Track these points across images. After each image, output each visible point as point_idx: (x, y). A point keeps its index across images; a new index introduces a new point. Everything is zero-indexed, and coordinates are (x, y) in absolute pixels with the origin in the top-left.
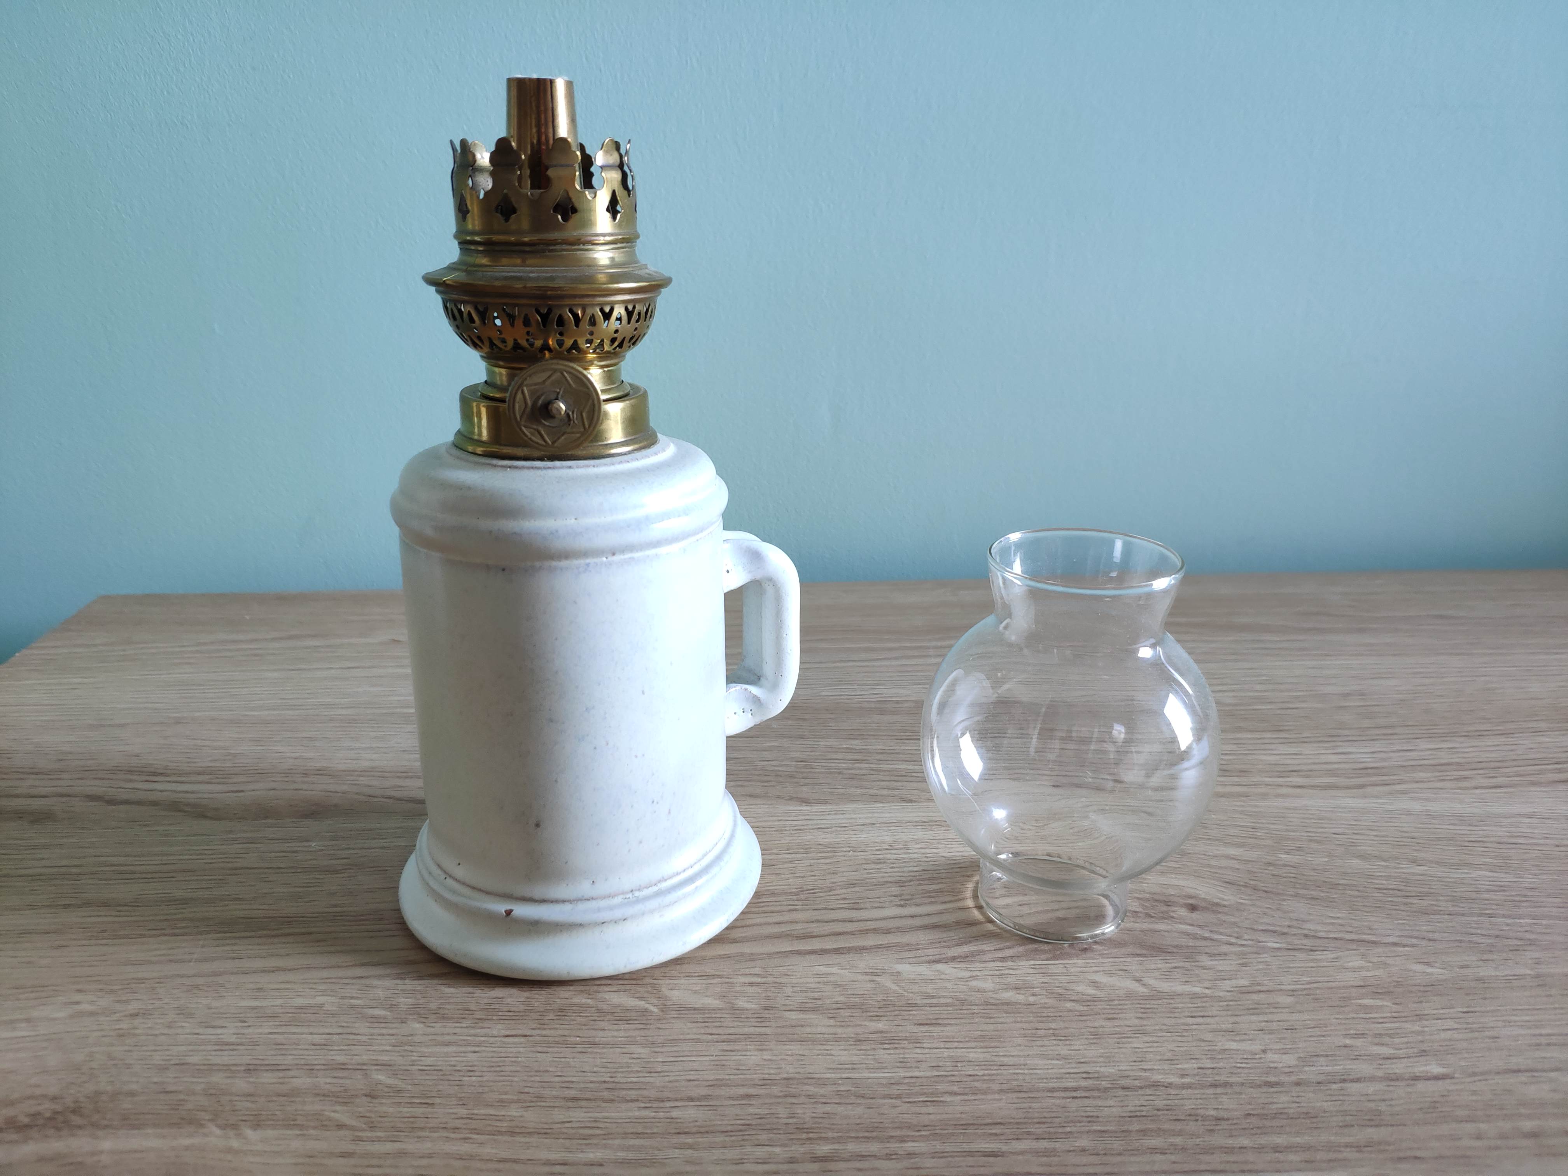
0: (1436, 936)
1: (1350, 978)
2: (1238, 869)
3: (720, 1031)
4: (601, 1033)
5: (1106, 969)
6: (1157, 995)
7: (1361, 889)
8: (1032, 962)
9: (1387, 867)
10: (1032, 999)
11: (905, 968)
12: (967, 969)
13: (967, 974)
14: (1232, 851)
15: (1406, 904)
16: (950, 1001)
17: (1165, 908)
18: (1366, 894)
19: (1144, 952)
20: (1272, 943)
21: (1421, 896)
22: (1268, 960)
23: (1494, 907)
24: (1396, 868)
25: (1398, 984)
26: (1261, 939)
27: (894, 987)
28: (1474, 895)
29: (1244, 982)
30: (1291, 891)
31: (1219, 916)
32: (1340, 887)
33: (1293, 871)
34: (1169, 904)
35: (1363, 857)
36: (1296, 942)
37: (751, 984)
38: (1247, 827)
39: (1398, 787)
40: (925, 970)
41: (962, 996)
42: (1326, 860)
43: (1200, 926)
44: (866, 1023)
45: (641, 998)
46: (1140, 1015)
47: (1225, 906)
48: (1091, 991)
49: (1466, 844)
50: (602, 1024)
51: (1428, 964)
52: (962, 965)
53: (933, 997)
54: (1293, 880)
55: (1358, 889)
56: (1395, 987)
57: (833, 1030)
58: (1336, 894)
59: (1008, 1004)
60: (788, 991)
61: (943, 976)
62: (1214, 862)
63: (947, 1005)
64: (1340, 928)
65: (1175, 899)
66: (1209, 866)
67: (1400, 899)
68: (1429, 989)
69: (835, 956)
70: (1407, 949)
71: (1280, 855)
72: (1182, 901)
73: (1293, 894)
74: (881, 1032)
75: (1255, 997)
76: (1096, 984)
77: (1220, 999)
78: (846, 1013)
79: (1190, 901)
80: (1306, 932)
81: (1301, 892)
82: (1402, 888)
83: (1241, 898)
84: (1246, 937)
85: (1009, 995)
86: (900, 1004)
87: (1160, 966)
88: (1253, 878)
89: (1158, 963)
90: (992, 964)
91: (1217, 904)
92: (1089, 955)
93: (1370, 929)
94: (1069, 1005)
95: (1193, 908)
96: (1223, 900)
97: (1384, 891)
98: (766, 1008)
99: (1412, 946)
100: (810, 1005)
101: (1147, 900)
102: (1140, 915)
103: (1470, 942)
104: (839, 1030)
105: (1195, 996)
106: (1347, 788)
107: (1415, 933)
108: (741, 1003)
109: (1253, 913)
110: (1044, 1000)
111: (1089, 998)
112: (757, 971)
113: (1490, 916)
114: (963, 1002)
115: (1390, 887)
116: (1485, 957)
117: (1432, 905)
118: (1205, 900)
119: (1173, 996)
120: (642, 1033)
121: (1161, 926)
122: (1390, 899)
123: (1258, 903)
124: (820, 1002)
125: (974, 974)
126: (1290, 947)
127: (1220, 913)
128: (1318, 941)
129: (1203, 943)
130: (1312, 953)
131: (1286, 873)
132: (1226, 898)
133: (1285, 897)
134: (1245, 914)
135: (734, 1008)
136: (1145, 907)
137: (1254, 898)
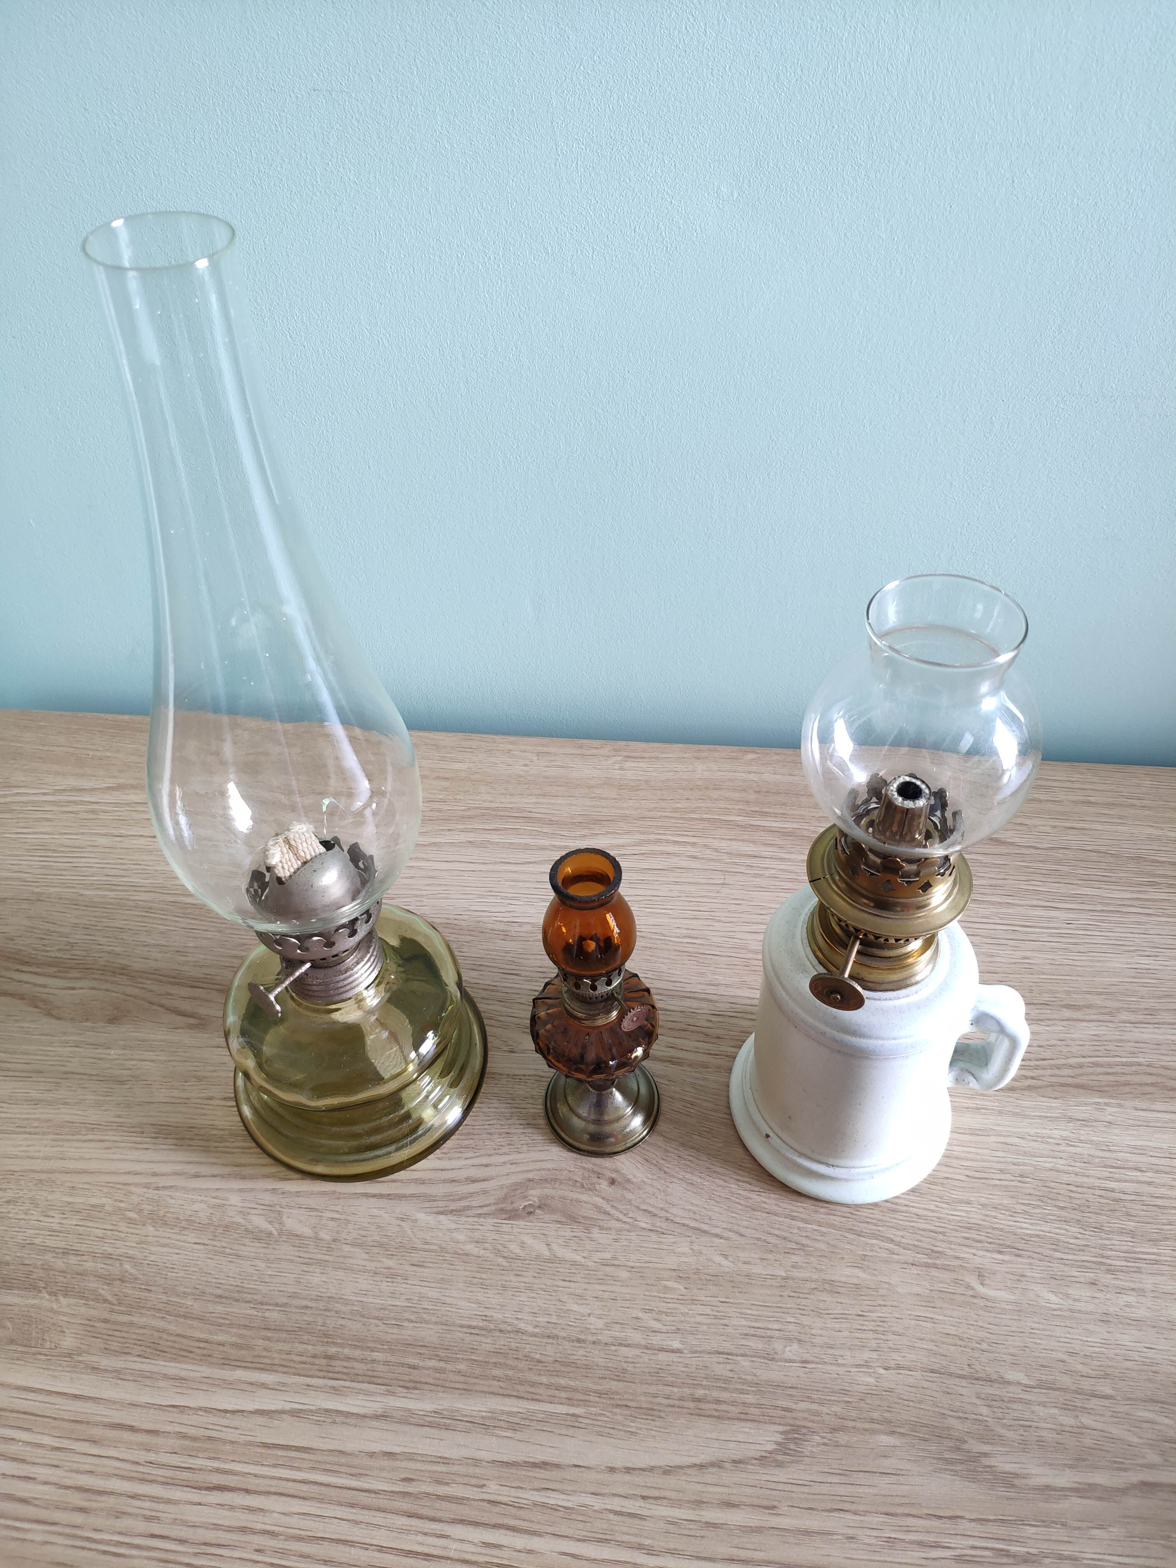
0: (747, 1232)
1: (672, 1262)
3: (306, 1255)
4: (243, 1248)
5: (535, 1232)
6: (554, 1260)
8: (495, 1221)
10: (482, 1252)
11: (421, 1216)
12: (455, 1222)
13: (453, 1226)
16: (436, 1247)
17: (595, 1180)
19: (564, 1220)
20: (644, 1222)
22: (632, 1238)
25: (697, 1272)
26: (639, 1218)
27: (409, 1232)
29: (608, 1256)
36: (658, 1224)
37: (332, 1219)
40: (431, 1220)
41: (444, 1245)
42: (721, 1145)
43: (608, 1201)
44: (385, 1260)
45: (270, 1222)
46: (536, 1275)
48: (518, 1251)
50: (246, 1241)
51: (726, 1256)
52: (455, 1218)
53: (427, 1243)
56: (695, 1274)
57: (364, 1263)
59: (467, 1255)
60: (351, 1226)
61: (440, 1227)
63: (432, 1251)
64: (692, 1215)
65: (605, 1173)
68: (713, 1278)
69: (386, 1201)
70: (722, 1241)
72: (609, 1175)
74: (390, 1268)
75: (607, 1269)
76: (522, 1245)
77: (586, 1268)
78: (376, 1250)
79: (614, 1176)
80: (669, 1215)
83: (647, 1177)
84: (630, 1215)
85: (471, 1248)
86: (408, 1246)
87: (567, 1234)
88: (665, 1157)
89: (567, 1232)
90: (471, 1220)
91: (629, 1181)
92: (531, 1218)
93: (710, 1219)
94: (500, 1260)
95: (612, 1182)
96: (635, 1177)
98: (334, 1240)
99: (726, 1239)
100: (359, 1241)
101: (588, 1171)
102: (578, 1184)
103: (765, 1241)
104: (368, 1264)
105: (574, 1263)
107: (736, 1228)
108: (323, 1235)
110: (487, 1254)
111: (513, 1256)
112: (339, 1208)
113: (793, 1218)
114: (442, 1249)
116: (765, 1256)
118: (623, 1175)
119: (562, 1261)
120: (264, 1250)
121: (584, 1197)
124: (365, 1239)
125: (459, 1226)
126: (653, 1228)
128: (672, 1225)
129: (601, 1216)
130: (662, 1236)
133: (674, 1180)
134: (641, 1192)
135: (317, 1238)
136: (584, 1178)
137: (655, 1178)
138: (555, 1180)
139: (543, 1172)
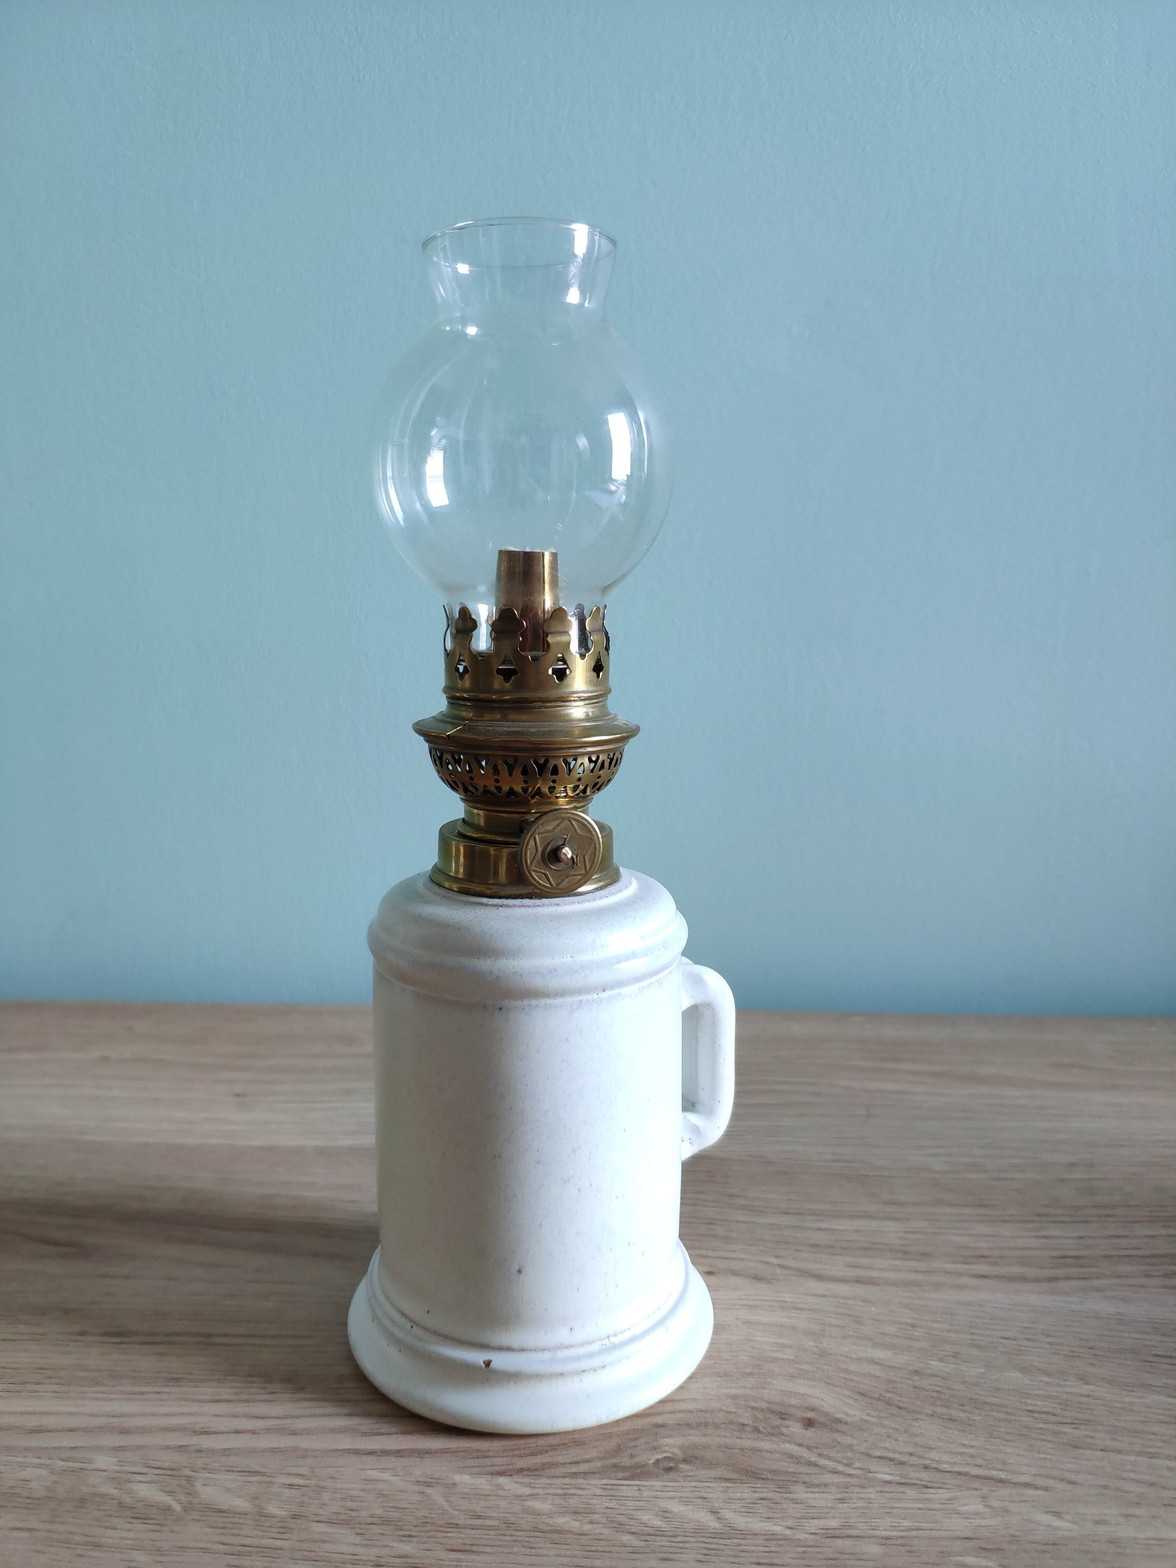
0: (1079, 1478)
1: (958, 1526)
2: (878, 1377)
3: (235, 1540)
4: (110, 1533)
5: (684, 1495)
6: (730, 1532)
7: (1010, 1410)
8: (605, 1481)
9: (1048, 1383)
10: (587, 1527)
11: (464, 1479)
12: (530, 1485)
13: (527, 1491)
14: (879, 1354)
15: (1056, 1433)
16: (495, 1523)
17: (778, 1422)
18: (1014, 1418)
19: (735, 1476)
20: (884, 1473)
21: (1076, 1424)
22: (872, 1496)
23: (1160, 1444)
24: (1059, 1386)
25: (1013, 1540)
26: (872, 1468)
27: (441, 1501)
28: (1139, 1427)
29: (834, 1523)
30: (928, 1409)
31: (836, 1435)
32: (987, 1407)
33: (939, 1384)
34: (784, 1416)
35: (1025, 1370)
36: (912, 1475)
37: (291, 1486)
38: (907, 1324)
39: (1095, 1283)
40: (482, 1483)
41: (512, 1519)
42: (982, 1371)
43: (809, 1448)
44: (395, 1544)
45: (169, 1493)
46: (700, 1557)
47: (846, 1423)
48: (657, 1522)
49: (1151, 1359)
50: (116, 1521)
51: (1057, 1514)
52: (527, 1480)
53: (479, 1517)
54: (935, 1395)
55: (1005, 1410)
56: (1009, 1542)
57: (352, 1550)
58: (979, 1415)
59: (558, 1532)
60: (326, 1496)
61: (501, 1493)
62: (853, 1367)
63: (490, 1528)
64: (969, 1460)
65: (793, 1411)
66: (846, 1371)
67: (1051, 1427)
68: (1049, 1548)
69: (393, 1459)
70: (1039, 1492)
71: (931, 1362)
72: (799, 1414)
73: (930, 1412)
74: (406, 1557)
75: (840, 1543)
76: (665, 1514)
77: (798, 1543)
78: (376, 1529)
79: (810, 1415)
80: (927, 1462)
81: (939, 1410)
82: (1058, 1411)
83: (868, 1415)
84: (857, 1465)
85: (563, 1521)
86: (441, 1522)
87: (745, 1495)
88: (891, 1390)
89: (745, 1492)
90: (559, 1481)
91: (839, 1421)
92: (672, 1475)
93: (1004, 1463)
94: (626, 1538)
95: (809, 1423)
96: (847, 1415)
97: (1036, 1415)
98: (295, 1517)
99: (1046, 1489)
100: (343, 1517)
101: (762, 1410)
102: (748, 1428)
103: (1117, 1489)
104: (361, 1550)
105: (772, 1537)
106: (1037, 1280)
107: (1055, 1473)
108: (272, 1509)
109: (876, 1434)
110: (599, 1529)
111: (651, 1531)
112: (304, 1470)
113: (1152, 1456)
114: (509, 1525)
115: (1045, 1409)
116: (1130, 1511)
117: (1087, 1436)
118: (826, 1414)
119: (745, 1534)
120: (153, 1536)
121: (766, 1445)
122: (1040, 1425)
123: (886, 1422)
124: (354, 1514)
125: (535, 1491)
126: (903, 1481)
127: (838, 1431)
128: (938, 1475)
129: (805, 1469)
130: (926, 1490)
131: (930, 1385)
132: (852, 1412)
133: (919, 1416)
134: (866, 1435)
135: (262, 1514)
136: (756, 1419)
137: (883, 1415)
138: (706, 1424)
139: (682, 1416)
